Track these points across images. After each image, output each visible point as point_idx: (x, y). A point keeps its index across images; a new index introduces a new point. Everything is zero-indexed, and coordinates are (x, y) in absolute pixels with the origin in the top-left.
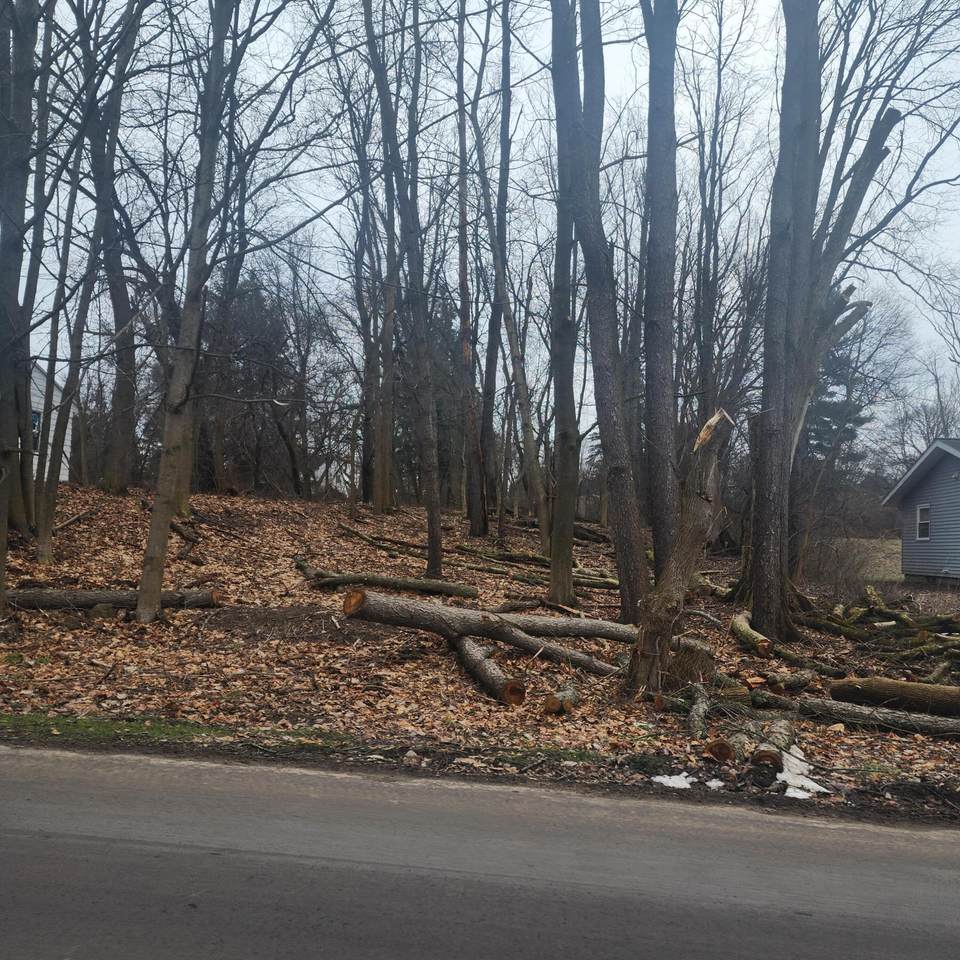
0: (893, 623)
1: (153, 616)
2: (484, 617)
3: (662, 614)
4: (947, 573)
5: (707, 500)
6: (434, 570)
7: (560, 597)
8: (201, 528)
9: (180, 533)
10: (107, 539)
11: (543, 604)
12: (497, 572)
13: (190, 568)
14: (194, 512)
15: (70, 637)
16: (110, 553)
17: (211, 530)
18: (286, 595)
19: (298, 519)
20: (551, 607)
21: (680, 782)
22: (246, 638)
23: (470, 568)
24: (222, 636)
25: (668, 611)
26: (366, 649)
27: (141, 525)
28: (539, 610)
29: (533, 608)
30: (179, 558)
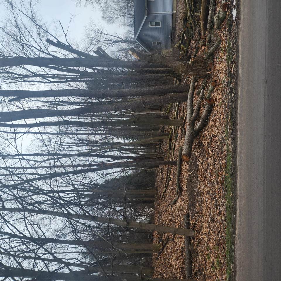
0: (185, 35)
1: (193, 231)
2: (188, 125)
3: (186, 67)
4: (170, 36)
5: (153, 55)
6: (174, 163)
7: (181, 123)
8: (164, 239)
9: (166, 244)
10: (168, 266)
11: (184, 126)
12: (174, 147)
13: (177, 236)
14: (159, 243)
15: (201, 253)
16: (173, 263)
17: (164, 236)
18: (184, 201)
19: (160, 213)
20: (184, 124)
21: (234, 13)
22: (198, 197)
23: (173, 155)
24: (198, 205)
25: (185, 65)
26: (200, 159)
27: (164, 257)
28: (185, 127)
29: (185, 129)
30: (174, 241)
